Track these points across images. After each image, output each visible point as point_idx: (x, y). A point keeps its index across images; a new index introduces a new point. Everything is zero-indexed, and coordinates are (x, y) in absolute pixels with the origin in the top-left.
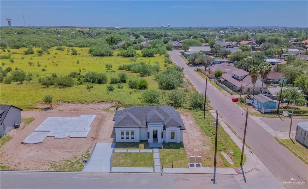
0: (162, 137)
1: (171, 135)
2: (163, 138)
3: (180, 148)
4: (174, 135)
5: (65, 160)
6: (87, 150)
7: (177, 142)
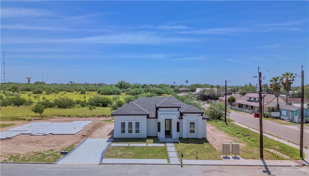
0: (178, 130)
1: (190, 128)
2: (179, 132)
3: (204, 143)
4: (194, 127)
5: (34, 153)
6: (71, 144)
7: (199, 138)
